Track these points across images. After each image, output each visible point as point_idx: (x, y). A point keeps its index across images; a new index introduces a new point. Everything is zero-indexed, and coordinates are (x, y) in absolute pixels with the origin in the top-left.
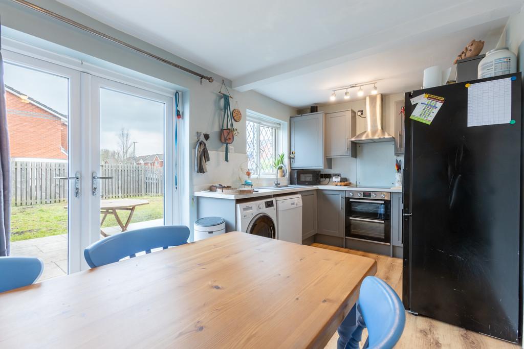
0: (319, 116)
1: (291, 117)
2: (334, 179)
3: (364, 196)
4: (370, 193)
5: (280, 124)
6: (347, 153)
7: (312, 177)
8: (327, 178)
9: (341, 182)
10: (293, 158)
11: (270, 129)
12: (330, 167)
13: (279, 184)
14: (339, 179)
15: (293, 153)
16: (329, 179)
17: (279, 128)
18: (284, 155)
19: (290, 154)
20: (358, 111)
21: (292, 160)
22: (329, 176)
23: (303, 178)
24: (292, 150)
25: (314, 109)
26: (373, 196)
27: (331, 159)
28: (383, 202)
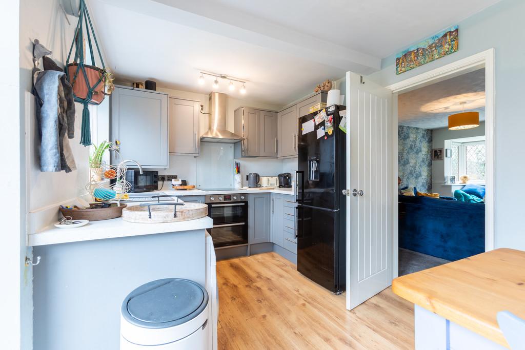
3: (225, 200)
4: (230, 196)
9: (181, 185)
14: (179, 182)
15: (117, 143)
24: (116, 138)
25: (150, 85)
26: (234, 198)
28: (243, 204)
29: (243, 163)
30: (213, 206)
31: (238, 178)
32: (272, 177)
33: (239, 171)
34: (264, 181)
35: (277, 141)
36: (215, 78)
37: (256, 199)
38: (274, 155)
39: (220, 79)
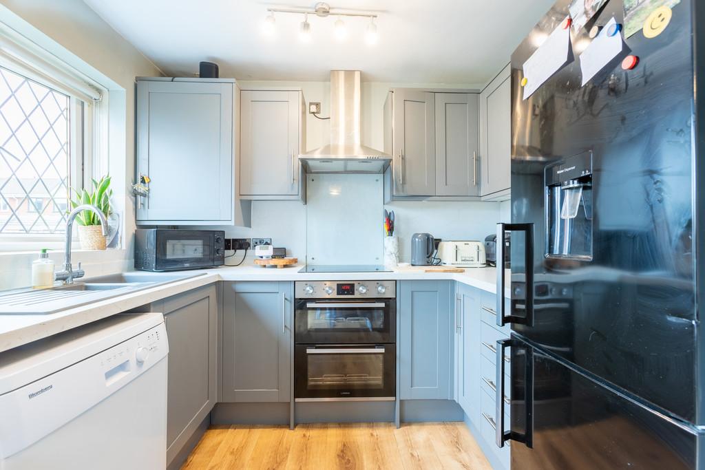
0: (223, 87)
1: (138, 79)
2: (259, 251)
3: (338, 294)
4: (353, 285)
5: (99, 91)
6: (292, 188)
7: (200, 249)
8: (241, 248)
9: (273, 257)
10: (144, 195)
11: (62, 100)
12: (248, 223)
13: (80, 275)
14: (269, 251)
15: (143, 181)
16: (244, 251)
17: (96, 102)
18: (108, 182)
19: (135, 182)
20: (311, 104)
21: (140, 198)
22: (242, 244)
23: (175, 250)
24: (142, 171)
25: (209, 70)
26: (361, 291)
27: (250, 201)
28: (382, 305)
29: (402, 211)
30: (309, 305)
31: (390, 243)
32: (467, 241)
33: (391, 229)
34: (447, 251)
35: (478, 160)
36: (301, 18)
37: (415, 294)
38: (472, 193)
39: (314, 20)
